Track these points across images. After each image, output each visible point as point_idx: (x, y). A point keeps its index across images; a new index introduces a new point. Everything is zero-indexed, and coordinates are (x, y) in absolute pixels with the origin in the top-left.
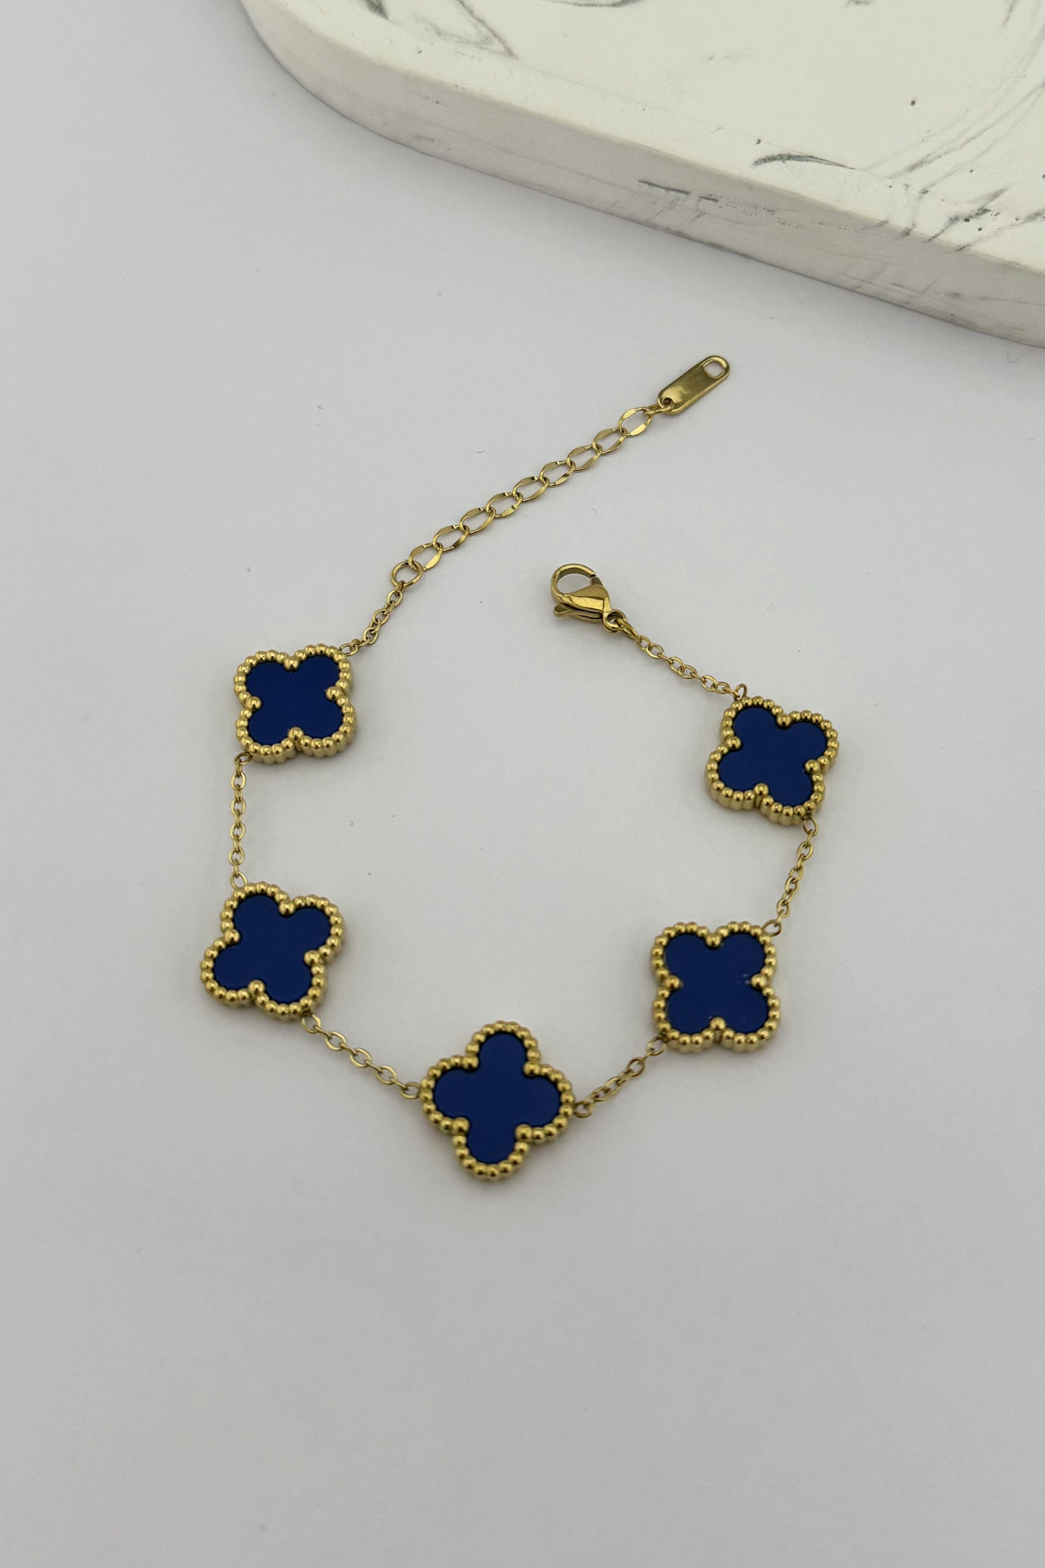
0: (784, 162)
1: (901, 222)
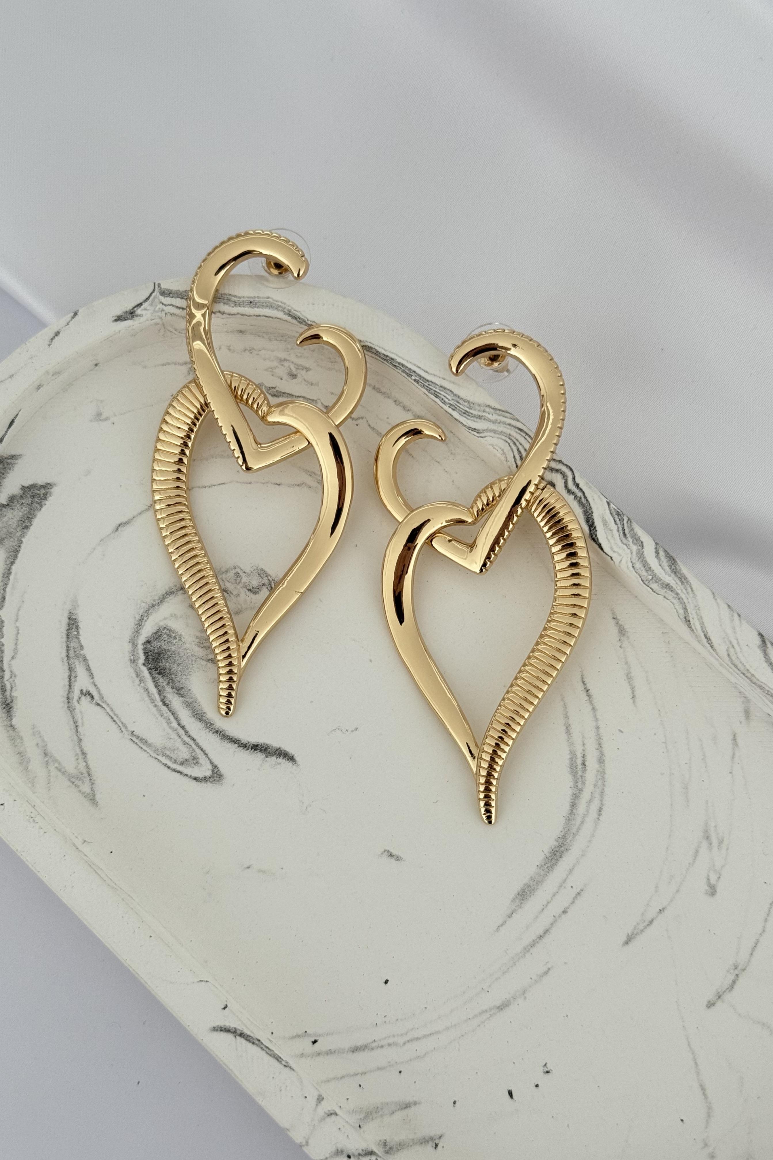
0: (235, 1037)
1: (298, 1137)
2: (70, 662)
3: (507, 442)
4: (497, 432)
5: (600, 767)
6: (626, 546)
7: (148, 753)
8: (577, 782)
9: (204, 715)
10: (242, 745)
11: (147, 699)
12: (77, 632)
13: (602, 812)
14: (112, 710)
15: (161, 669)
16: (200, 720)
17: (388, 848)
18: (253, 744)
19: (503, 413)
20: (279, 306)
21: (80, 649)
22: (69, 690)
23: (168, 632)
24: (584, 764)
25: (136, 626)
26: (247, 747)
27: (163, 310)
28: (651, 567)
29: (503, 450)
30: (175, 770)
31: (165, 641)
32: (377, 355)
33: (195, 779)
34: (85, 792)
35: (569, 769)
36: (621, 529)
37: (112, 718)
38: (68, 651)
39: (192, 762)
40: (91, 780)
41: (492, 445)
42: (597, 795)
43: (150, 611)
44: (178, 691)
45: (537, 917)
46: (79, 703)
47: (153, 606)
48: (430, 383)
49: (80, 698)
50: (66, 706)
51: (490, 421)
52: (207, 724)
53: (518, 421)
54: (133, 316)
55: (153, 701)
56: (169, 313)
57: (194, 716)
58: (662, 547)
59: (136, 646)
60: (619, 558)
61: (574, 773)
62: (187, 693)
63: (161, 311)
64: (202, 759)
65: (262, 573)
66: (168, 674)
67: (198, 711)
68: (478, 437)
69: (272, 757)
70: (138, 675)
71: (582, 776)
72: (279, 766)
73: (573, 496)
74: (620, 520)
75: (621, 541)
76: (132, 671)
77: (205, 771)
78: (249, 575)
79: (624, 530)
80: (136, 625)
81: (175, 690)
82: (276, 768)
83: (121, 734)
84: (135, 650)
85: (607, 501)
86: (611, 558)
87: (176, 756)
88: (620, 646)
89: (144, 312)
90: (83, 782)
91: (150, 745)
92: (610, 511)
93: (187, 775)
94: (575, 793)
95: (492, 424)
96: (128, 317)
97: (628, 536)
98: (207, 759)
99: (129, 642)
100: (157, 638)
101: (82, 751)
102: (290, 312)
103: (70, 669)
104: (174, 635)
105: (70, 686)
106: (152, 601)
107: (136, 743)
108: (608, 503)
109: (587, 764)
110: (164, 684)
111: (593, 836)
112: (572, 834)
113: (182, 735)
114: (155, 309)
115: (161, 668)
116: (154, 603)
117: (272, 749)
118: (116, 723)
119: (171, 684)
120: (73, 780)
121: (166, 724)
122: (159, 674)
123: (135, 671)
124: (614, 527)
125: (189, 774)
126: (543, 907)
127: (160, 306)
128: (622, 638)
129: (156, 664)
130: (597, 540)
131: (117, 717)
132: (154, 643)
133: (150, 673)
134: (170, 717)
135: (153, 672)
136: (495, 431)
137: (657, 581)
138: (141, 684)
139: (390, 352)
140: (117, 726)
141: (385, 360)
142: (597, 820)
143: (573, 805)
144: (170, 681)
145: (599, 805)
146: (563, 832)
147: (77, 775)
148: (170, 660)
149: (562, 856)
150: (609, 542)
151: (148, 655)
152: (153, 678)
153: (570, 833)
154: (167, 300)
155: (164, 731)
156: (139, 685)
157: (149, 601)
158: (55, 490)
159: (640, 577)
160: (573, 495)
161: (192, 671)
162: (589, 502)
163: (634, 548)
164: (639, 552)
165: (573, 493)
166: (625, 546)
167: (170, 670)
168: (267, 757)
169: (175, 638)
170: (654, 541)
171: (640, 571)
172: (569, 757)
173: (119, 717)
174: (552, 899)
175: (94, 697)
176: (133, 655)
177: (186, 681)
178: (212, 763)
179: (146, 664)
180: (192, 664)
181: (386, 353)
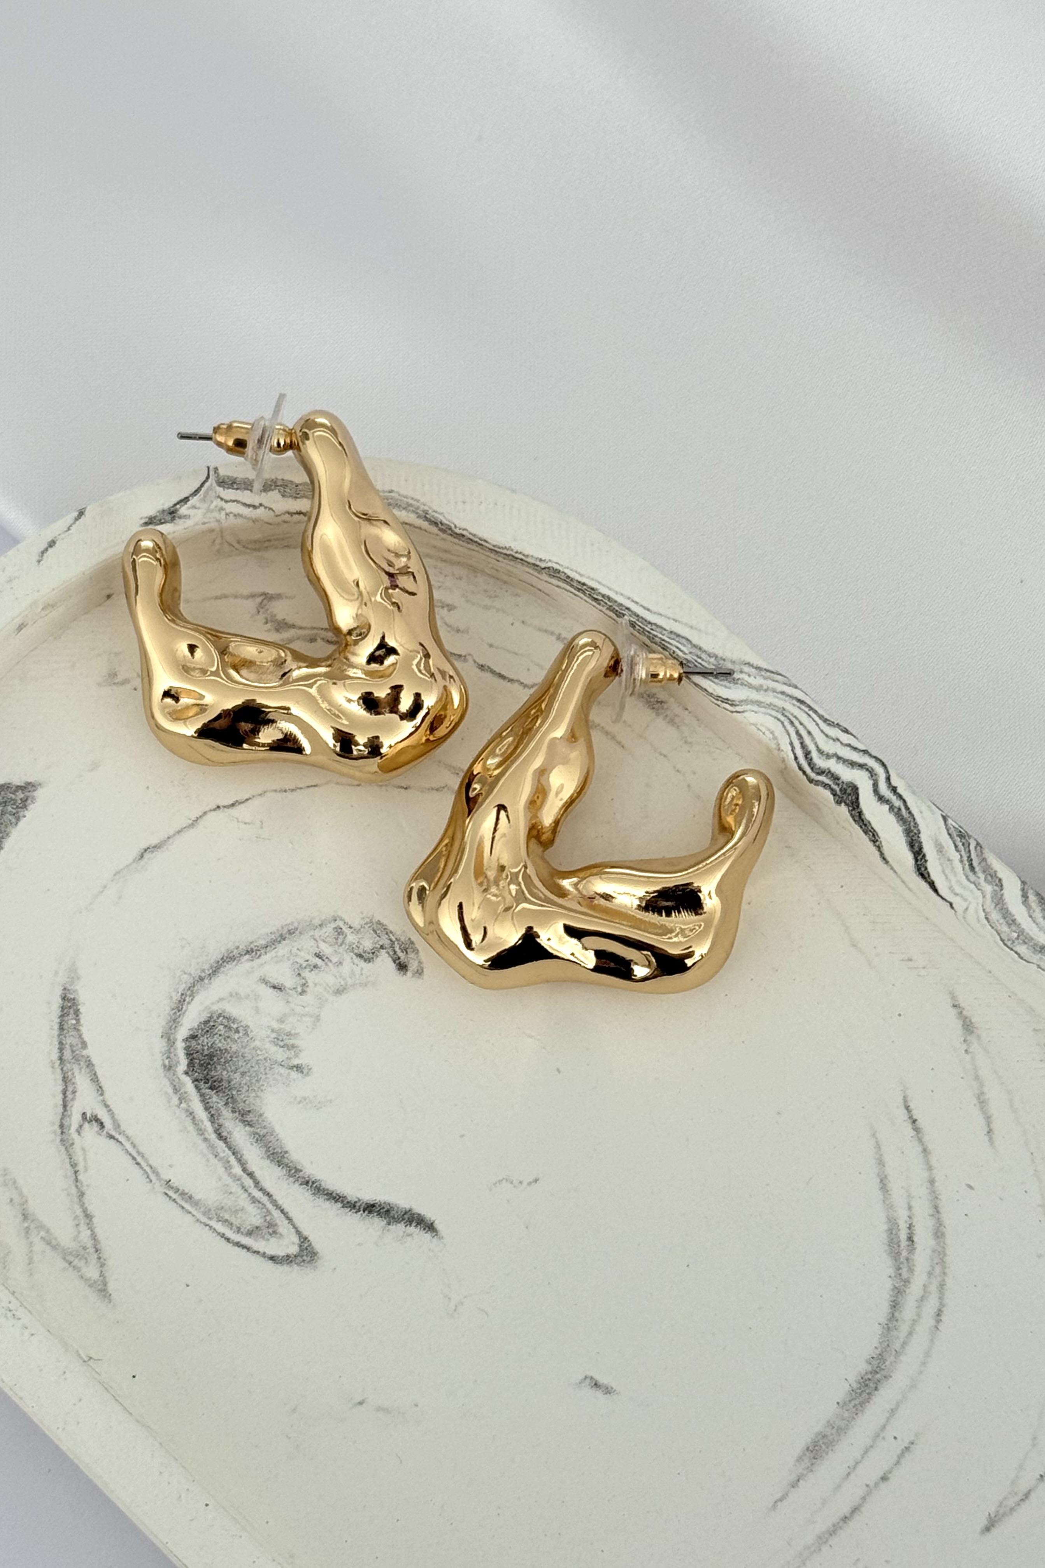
2: (65, 1069)
3: (779, 720)
4: (763, 705)
5: (938, 1244)
6: (975, 885)
7: (193, 1216)
8: (900, 1268)
9: (286, 1155)
10: (348, 1205)
11: (191, 1128)
12: (76, 1020)
13: (943, 1318)
14: (134, 1146)
15: (215, 1081)
16: (279, 1163)
17: (590, 1374)
18: (366, 1204)
19: (772, 675)
20: (411, 505)
21: (82, 1048)
22: (63, 1114)
23: (225, 1021)
24: (910, 1239)
25: (174, 1011)
26: (357, 1207)
27: (222, 509)
28: (1015, 920)
29: (772, 733)
30: (238, 1244)
31: (220, 1035)
32: (567, 583)
33: (272, 1258)
34: (90, 1278)
35: (886, 1248)
36: (965, 858)
37: (134, 1159)
38: (61, 1050)
39: (265, 1231)
40: (99, 1258)
41: (755, 725)
42: (933, 1288)
43: (196, 988)
44: (242, 1116)
45: (838, 1487)
46: (79, 1134)
47: (201, 979)
48: (654, 627)
49: (81, 1126)
50: (58, 1140)
51: (750, 686)
52: (290, 1171)
53: (796, 687)
54: (174, 516)
55: (201, 1132)
56: (231, 513)
57: (268, 1157)
58: (1032, 888)
59: (174, 1043)
60: (965, 905)
61: (895, 1254)
62: (258, 1120)
63: (219, 511)
64: (283, 1226)
65: (378, 928)
66: (225, 1088)
67: (274, 1149)
68: (732, 712)
69: (399, 1225)
70: (176, 1090)
71: (907, 1259)
72: (409, 1238)
73: (887, 807)
74: (963, 844)
75: (967, 877)
76: (166, 1082)
77: (288, 1245)
78: (358, 931)
79: (970, 860)
80: (173, 1009)
81: (237, 1114)
82: (405, 1242)
83: (149, 1186)
84: (172, 1050)
85: (942, 815)
86: (951, 904)
87: (239, 1221)
88: (966, 1051)
89: (191, 512)
90: (86, 1263)
91: (196, 1204)
92: (948, 830)
93: (258, 1252)
94: (897, 1285)
95: (754, 691)
96: (166, 518)
97: (977, 869)
98: (292, 1227)
99: (162, 1037)
100: (208, 1031)
101: (85, 1211)
102: (427, 513)
103: (65, 1080)
104: (235, 1026)
105: (65, 1106)
106: (199, 972)
107: (174, 1200)
108: (945, 818)
109: (915, 1239)
110: (219, 1105)
111: (927, 1354)
112: (894, 1352)
113: (250, 1187)
114: (210, 506)
115: (215, 1078)
116: (203, 975)
117: (397, 1212)
118: (141, 1168)
119: (231, 1105)
120: (71, 1258)
121: (224, 1169)
122: (211, 1088)
123: (172, 1084)
124: (955, 856)
125: (262, 1250)
126: (849, 1470)
127: (218, 503)
128: (968, 1038)
129: (205, 1072)
130: (927, 876)
131: (143, 1157)
132: (202, 1038)
133: (196, 1087)
134: (229, 1159)
135: (202, 1085)
136: (759, 703)
137: (1026, 941)
138: (182, 1105)
139: (588, 578)
140: (142, 1172)
141: (579, 590)
142: (933, 1329)
143: (895, 1306)
144: (229, 1100)
145: (938, 1305)
146: (880, 1350)
147: (77, 1251)
148: (230, 1066)
149: (879, 1387)
150: (947, 878)
151: (194, 1058)
152: (202, 1095)
153: (891, 1350)
154: (229, 494)
155: (220, 1180)
156: (179, 1107)
157: (196, 973)
158: (39, 794)
159: (999, 934)
160: (888, 804)
161: (265, 1084)
162: (913, 815)
163: (988, 889)
164: (996, 895)
165: (887, 802)
166: (973, 886)
167: (230, 1082)
168: (389, 1224)
169: (237, 1031)
170: (1020, 878)
171: (998, 925)
172: (885, 1227)
173: (146, 1156)
174: (863, 1458)
175: (104, 1124)
176: (168, 1057)
177: (255, 1100)
178: (298, 1232)
179: (190, 1073)
180: (266, 1074)
181: (583, 580)
